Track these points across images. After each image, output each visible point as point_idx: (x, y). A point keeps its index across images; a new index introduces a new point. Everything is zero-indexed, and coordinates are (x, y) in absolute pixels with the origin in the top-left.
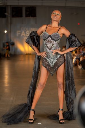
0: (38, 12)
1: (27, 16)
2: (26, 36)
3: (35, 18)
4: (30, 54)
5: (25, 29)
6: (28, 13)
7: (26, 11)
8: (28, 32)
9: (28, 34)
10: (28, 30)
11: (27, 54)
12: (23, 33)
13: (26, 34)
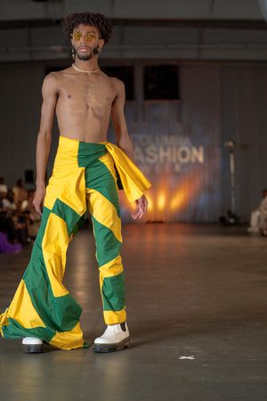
0: (187, 82)
1: (149, 95)
2: (148, 164)
3: (175, 102)
4: (161, 222)
5: (144, 140)
6: (151, 87)
7: (147, 80)
8: (152, 151)
9: (152, 158)
10: (154, 141)
11: (148, 222)
12: (137, 154)
13: (145, 155)
